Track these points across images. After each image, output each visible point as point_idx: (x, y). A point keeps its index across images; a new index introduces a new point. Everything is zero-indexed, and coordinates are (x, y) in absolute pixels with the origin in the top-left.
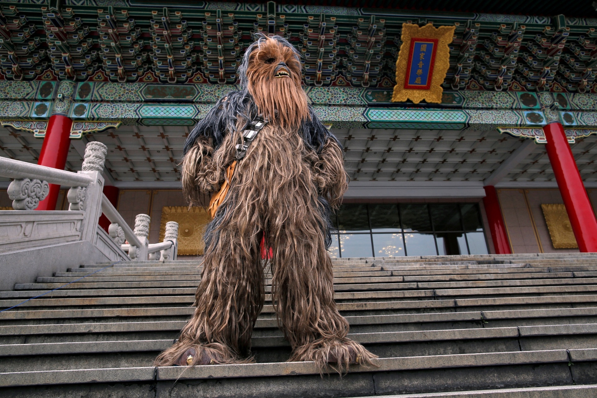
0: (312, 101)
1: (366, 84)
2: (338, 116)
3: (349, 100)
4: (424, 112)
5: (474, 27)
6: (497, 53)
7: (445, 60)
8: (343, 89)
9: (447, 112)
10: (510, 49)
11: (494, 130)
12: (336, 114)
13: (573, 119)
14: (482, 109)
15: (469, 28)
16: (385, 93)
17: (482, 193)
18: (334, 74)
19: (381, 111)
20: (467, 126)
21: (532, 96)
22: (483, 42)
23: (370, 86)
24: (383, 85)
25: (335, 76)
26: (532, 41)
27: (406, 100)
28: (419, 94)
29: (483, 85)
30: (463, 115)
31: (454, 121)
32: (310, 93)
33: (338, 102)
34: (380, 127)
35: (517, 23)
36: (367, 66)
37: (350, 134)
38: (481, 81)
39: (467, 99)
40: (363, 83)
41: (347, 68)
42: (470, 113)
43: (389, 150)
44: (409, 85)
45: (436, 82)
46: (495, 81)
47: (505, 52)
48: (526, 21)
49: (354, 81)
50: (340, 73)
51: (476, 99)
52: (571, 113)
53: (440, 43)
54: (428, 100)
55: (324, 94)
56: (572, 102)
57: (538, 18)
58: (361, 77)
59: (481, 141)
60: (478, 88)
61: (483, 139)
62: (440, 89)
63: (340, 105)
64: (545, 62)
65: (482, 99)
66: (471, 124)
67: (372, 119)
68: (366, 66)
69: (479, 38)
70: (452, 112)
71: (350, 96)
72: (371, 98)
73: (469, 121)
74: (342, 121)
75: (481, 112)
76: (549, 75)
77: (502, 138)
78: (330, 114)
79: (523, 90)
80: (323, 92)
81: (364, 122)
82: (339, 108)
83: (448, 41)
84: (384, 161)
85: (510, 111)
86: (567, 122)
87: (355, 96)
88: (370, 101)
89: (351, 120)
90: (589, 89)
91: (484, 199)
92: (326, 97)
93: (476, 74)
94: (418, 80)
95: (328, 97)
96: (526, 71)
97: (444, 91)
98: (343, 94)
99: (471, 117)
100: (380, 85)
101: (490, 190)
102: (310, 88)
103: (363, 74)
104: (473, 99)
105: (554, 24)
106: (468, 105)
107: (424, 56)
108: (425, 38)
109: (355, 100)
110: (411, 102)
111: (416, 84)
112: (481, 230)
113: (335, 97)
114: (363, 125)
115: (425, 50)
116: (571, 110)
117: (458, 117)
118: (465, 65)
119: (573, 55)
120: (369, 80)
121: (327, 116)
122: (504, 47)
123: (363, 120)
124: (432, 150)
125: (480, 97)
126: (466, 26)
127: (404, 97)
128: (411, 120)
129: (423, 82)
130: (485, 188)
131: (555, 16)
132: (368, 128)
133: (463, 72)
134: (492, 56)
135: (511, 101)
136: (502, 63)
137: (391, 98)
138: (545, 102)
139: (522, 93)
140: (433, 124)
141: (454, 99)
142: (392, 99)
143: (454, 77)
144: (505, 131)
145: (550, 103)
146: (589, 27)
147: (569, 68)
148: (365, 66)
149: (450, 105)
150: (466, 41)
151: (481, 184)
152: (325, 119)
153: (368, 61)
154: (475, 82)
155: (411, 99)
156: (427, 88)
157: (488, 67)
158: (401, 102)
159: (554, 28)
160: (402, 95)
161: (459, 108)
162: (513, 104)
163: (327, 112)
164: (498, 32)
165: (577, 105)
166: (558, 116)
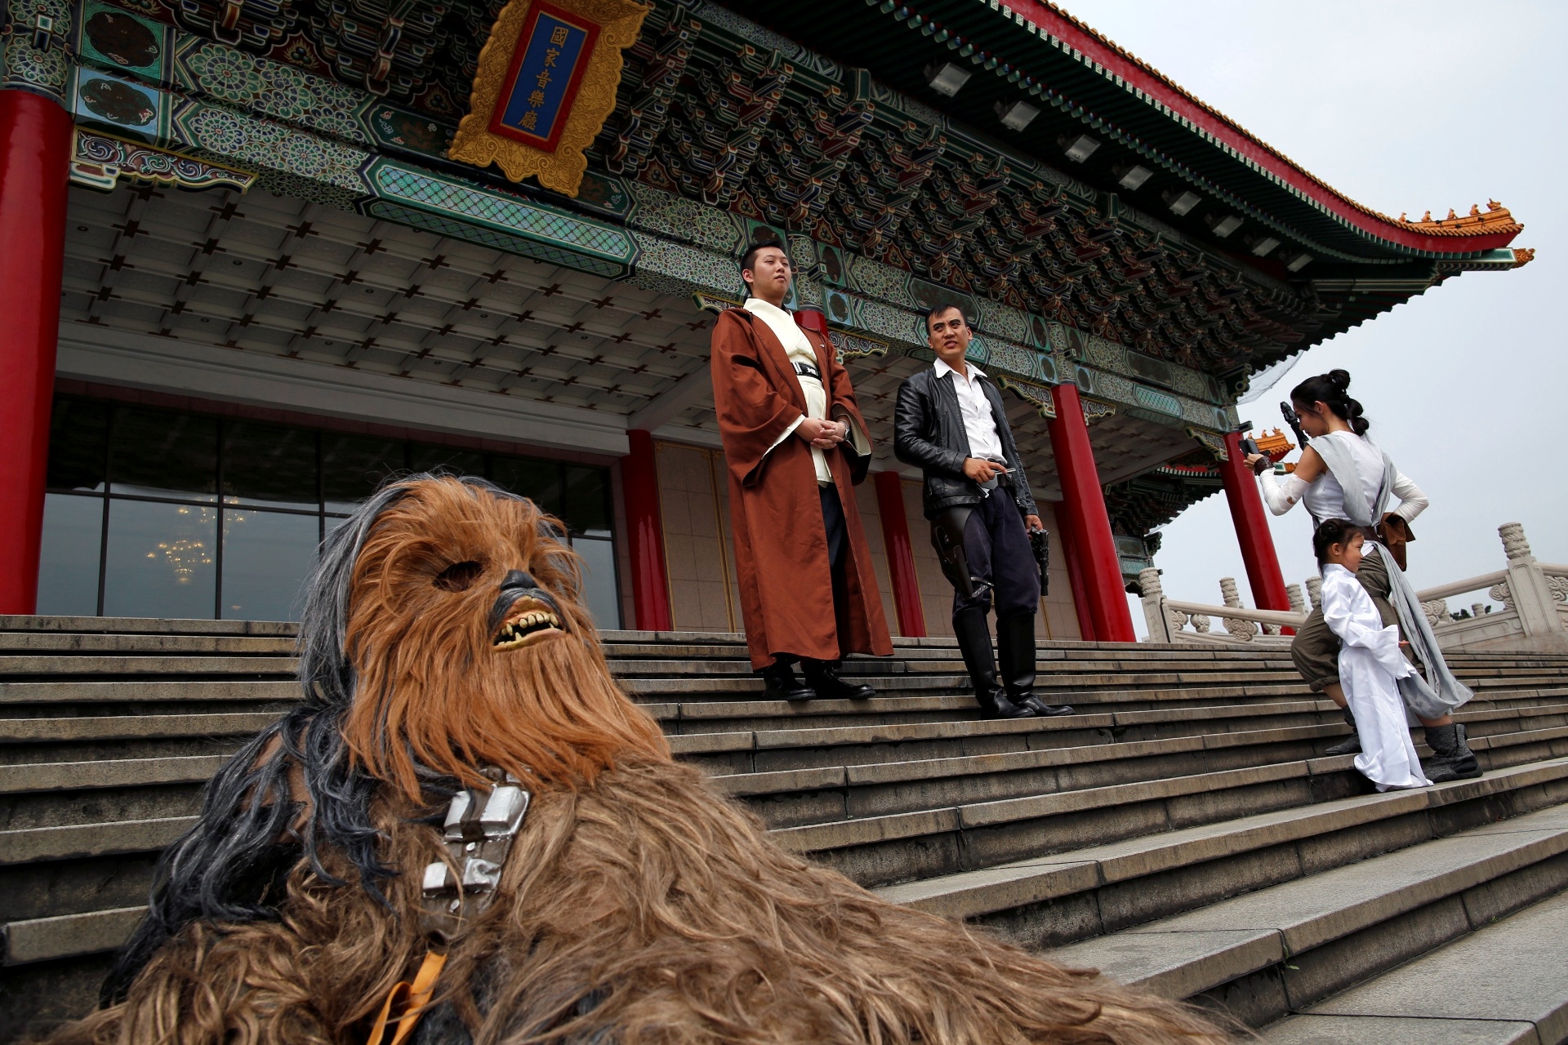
0: (198, 85)
1: (378, 85)
2: (280, 154)
3: (323, 116)
4: (531, 209)
5: (687, 26)
6: (725, 111)
7: (607, 87)
8: (308, 79)
9: (588, 225)
10: (754, 113)
11: (688, 298)
12: (274, 148)
13: (847, 310)
14: (669, 238)
15: (675, 26)
16: (432, 127)
17: (620, 444)
18: (281, 23)
19: (416, 176)
20: (628, 271)
21: (777, 235)
22: (698, 75)
23: (390, 95)
24: (428, 103)
25: (286, 32)
26: (799, 108)
27: (487, 163)
28: (525, 157)
29: (677, 179)
30: (625, 242)
31: (600, 251)
32: (193, 56)
33: (288, 113)
34: (405, 220)
35: (779, 55)
36: (392, 33)
37: (308, 218)
38: (675, 170)
39: (640, 205)
40: (372, 81)
41: (327, 20)
42: (641, 241)
43: (414, 290)
44: (502, 124)
45: (574, 138)
46: (705, 178)
47: (741, 115)
48: (797, 56)
49: (345, 66)
50: (300, 25)
51: (658, 211)
52: (844, 297)
53: (602, 38)
54: (546, 181)
55: (242, 75)
56: (848, 273)
57: (820, 59)
58: (367, 61)
59: (649, 316)
60: (666, 184)
61: (655, 313)
62: (580, 159)
63: (290, 125)
64: (815, 168)
65: (672, 214)
66: (640, 269)
67: (385, 191)
68: (389, 32)
69: (692, 61)
70: (599, 229)
71: (327, 106)
72: (389, 130)
73: (635, 261)
74: (293, 174)
75: (666, 246)
76: (816, 200)
77: (696, 321)
78: (256, 142)
79: (758, 218)
80: (238, 68)
81: (360, 194)
82: (287, 134)
83: (623, 39)
84: (391, 317)
85: (728, 260)
86: (835, 315)
87: (342, 111)
88: (387, 137)
89: (320, 177)
90: (882, 254)
91: (623, 460)
92: (247, 87)
93: (667, 149)
94: (529, 120)
95: (255, 88)
96: (773, 175)
97: (588, 168)
98: (306, 95)
99: (642, 252)
100: (420, 100)
101: (640, 439)
102: (194, 40)
103: (374, 54)
104: (653, 209)
105: (848, 86)
106: (638, 219)
107: (557, 60)
108: (568, 9)
109: (339, 124)
110: (502, 173)
111: (522, 127)
112: (607, 534)
113: (277, 94)
114: (356, 202)
115: (562, 44)
116: (845, 290)
117: (611, 244)
118: (647, 116)
119: (867, 169)
120: (388, 77)
121: (244, 144)
122: (740, 102)
123: (358, 187)
124: (527, 314)
125: (668, 208)
126: (671, 18)
127: (485, 156)
128: (494, 221)
129: (540, 128)
130: (628, 433)
131: (854, 69)
132: (369, 214)
133: (640, 135)
134: (711, 114)
135: (733, 238)
136: (729, 140)
137: (449, 148)
138: (801, 258)
139: (758, 224)
140: (549, 248)
141: (607, 195)
142: (452, 150)
143: (615, 138)
144: (711, 305)
145: (810, 264)
146: (907, 118)
147: (855, 195)
148: (385, 33)
149: (597, 208)
150: (663, 55)
151: (623, 424)
152: (236, 153)
153: (398, 19)
154: (661, 167)
155: (502, 165)
156: (549, 148)
157: (698, 140)
158: (474, 166)
159: (846, 96)
160: (479, 148)
161: (617, 222)
162: (736, 244)
163: (244, 133)
164: (736, 61)
165: (857, 282)
166: (820, 298)
